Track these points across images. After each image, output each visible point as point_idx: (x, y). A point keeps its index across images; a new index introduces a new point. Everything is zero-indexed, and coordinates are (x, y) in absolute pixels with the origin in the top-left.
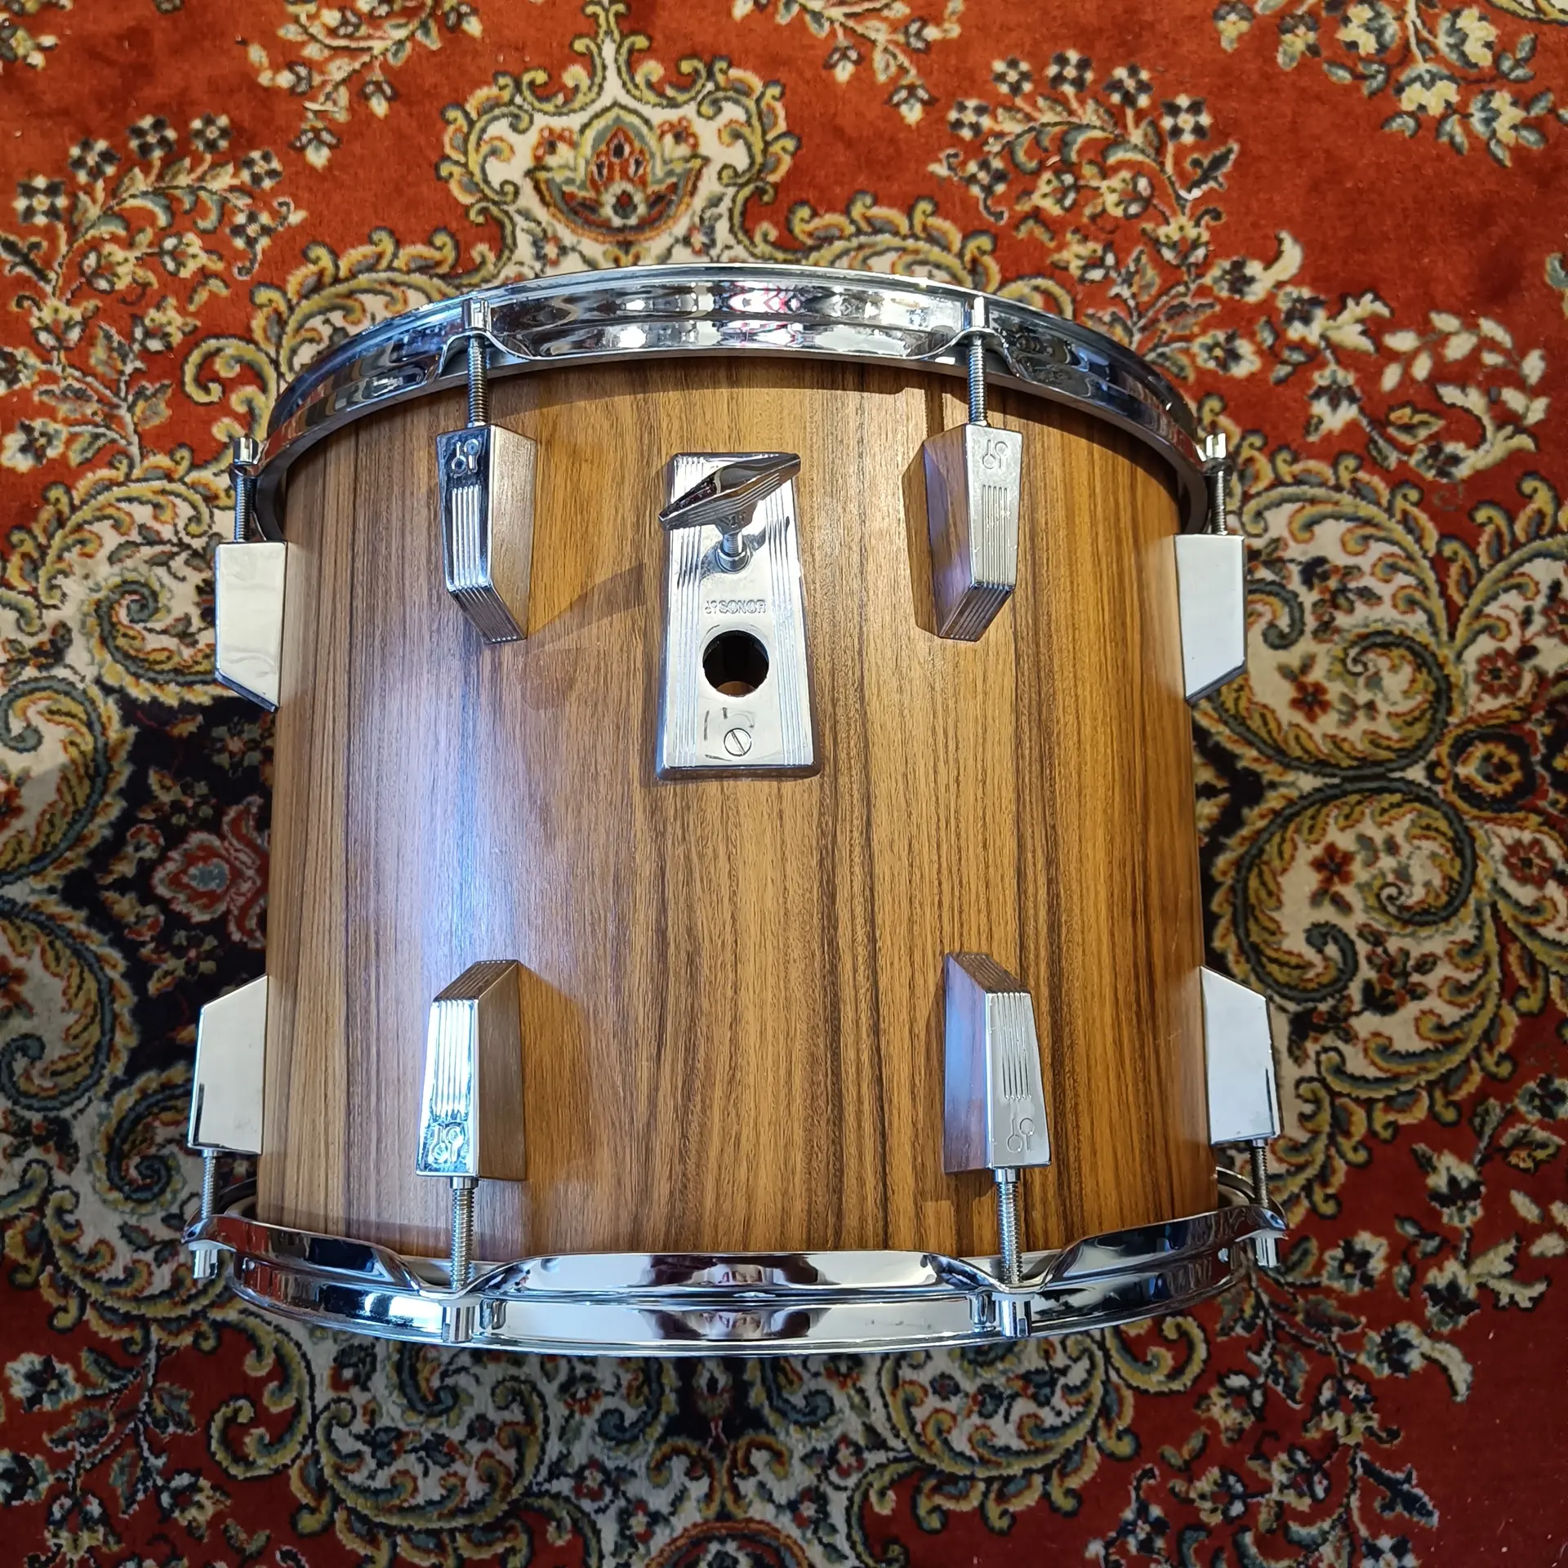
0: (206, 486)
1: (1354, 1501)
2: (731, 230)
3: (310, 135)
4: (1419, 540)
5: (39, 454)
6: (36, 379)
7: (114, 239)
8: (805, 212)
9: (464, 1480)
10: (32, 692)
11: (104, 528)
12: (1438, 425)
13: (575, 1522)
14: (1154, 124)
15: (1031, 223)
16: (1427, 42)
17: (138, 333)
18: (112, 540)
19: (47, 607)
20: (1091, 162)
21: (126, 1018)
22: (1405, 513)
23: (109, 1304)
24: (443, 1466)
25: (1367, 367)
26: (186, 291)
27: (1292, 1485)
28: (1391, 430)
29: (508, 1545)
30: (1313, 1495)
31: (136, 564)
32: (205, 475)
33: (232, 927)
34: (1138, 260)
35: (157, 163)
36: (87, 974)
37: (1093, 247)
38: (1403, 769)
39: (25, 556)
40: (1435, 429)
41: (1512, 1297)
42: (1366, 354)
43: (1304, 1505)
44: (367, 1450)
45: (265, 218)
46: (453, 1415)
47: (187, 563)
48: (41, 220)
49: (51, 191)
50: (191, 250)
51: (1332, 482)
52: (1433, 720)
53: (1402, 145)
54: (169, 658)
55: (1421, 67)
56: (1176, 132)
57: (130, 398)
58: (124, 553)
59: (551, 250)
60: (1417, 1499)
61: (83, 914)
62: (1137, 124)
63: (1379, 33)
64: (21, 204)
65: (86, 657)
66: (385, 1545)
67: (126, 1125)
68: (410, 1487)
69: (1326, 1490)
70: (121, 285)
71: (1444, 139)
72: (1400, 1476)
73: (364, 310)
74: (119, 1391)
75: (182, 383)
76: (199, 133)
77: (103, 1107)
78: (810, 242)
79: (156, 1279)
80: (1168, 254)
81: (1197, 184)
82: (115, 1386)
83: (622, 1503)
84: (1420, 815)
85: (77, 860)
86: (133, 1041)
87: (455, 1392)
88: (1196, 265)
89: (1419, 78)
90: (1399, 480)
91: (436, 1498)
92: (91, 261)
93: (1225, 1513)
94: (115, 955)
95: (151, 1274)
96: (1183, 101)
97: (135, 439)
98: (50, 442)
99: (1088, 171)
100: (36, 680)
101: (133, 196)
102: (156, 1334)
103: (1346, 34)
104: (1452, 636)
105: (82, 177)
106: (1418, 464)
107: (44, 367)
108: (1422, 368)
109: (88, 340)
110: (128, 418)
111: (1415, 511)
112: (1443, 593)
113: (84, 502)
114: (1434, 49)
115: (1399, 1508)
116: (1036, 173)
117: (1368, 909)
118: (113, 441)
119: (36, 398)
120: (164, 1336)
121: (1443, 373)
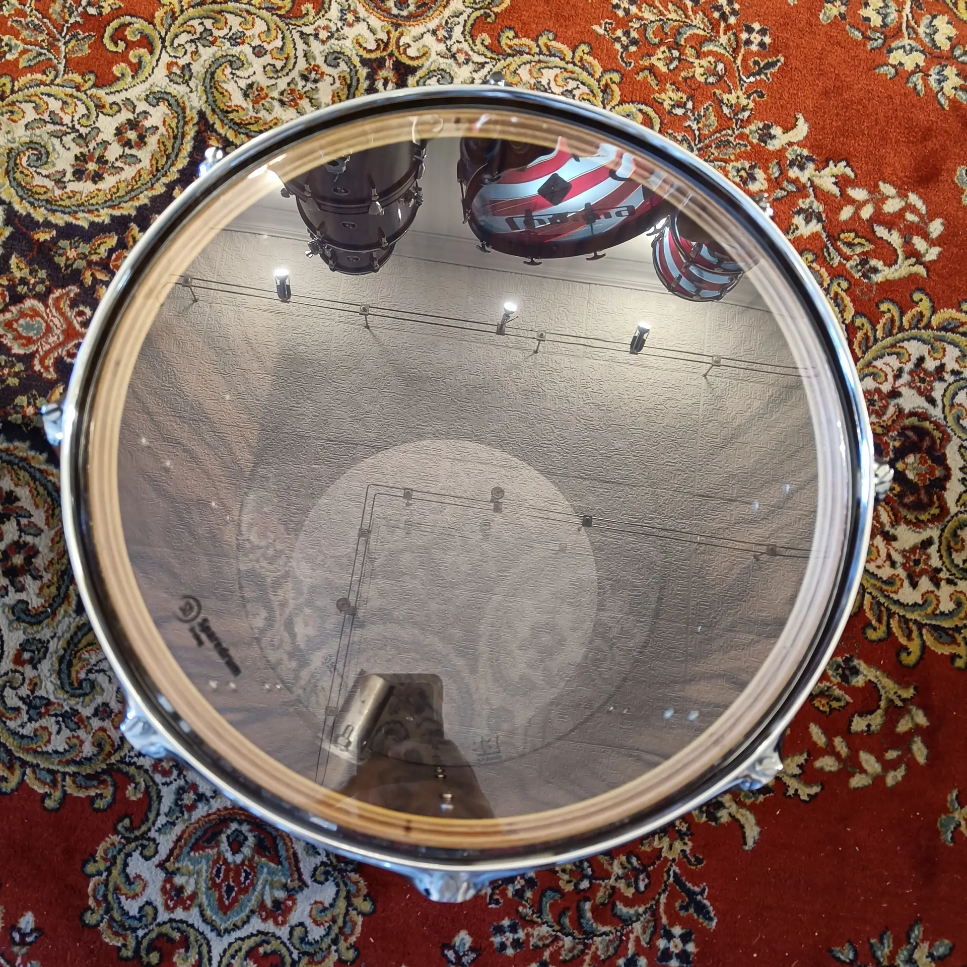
0: (99, 99)
1: (663, 899)
2: (463, 33)
4: (841, 312)
6: (13, 12)
8: (511, 34)
9: (82, 742)
11: (28, 108)
12: (869, 247)
13: (147, 787)
14: (736, 35)
15: (647, 72)
16: (913, 28)
17: (84, 2)
18: (31, 115)
20: (692, 47)
22: (836, 294)
24: (71, 730)
25: (833, 204)
27: (626, 877)
28: (839, 243)
29: (99, 792)
30: (637, 888)
31: (42, 134)
32: (101, 93)
33: (36, 362)
34: (707, 109)
37: (681, 96)
40: (866, 249)
41: (796, 790)
42: (834, 196)
43: (630, 892)
44: (24, 708)
46: (87, 699)
47: (73, 140)
53: (883, 82)
54: (45, 193)
55: (906, 41)
56: (748, 42)
57: (68, 37)
58: (36, 125)
59: (350, 17)
60: (704, 906)
62: (725, 33)
63: (885, 17)
66: (18, 772)
68: (46, 738)
69: (646, 886)
71: (911, 85)
72: (697, 889)
73: (226, 23)
75: (103, 37)
78: (509, 51)
80: (726, 110)
81: (754, 75)
83: (182, 782)
87: (93, 685)
88: (742, 121)
89: (904, 47)
90: (837, 273)
91: (61, 749)
93: (576, 885)
97: (64, 61)
98: (10, 50)
99: (689, 51)
103: (864, 12)
106: (852, 267)
107: (19, 7)
108: (867, 212)
110: (63, 48)
111: (843, 294)
113: (20, 90)
114: (916, 33)
115: (691, 910)
116: (658, 46)
118: (50, 59)
119: (9, 23)
121: (879, 218)
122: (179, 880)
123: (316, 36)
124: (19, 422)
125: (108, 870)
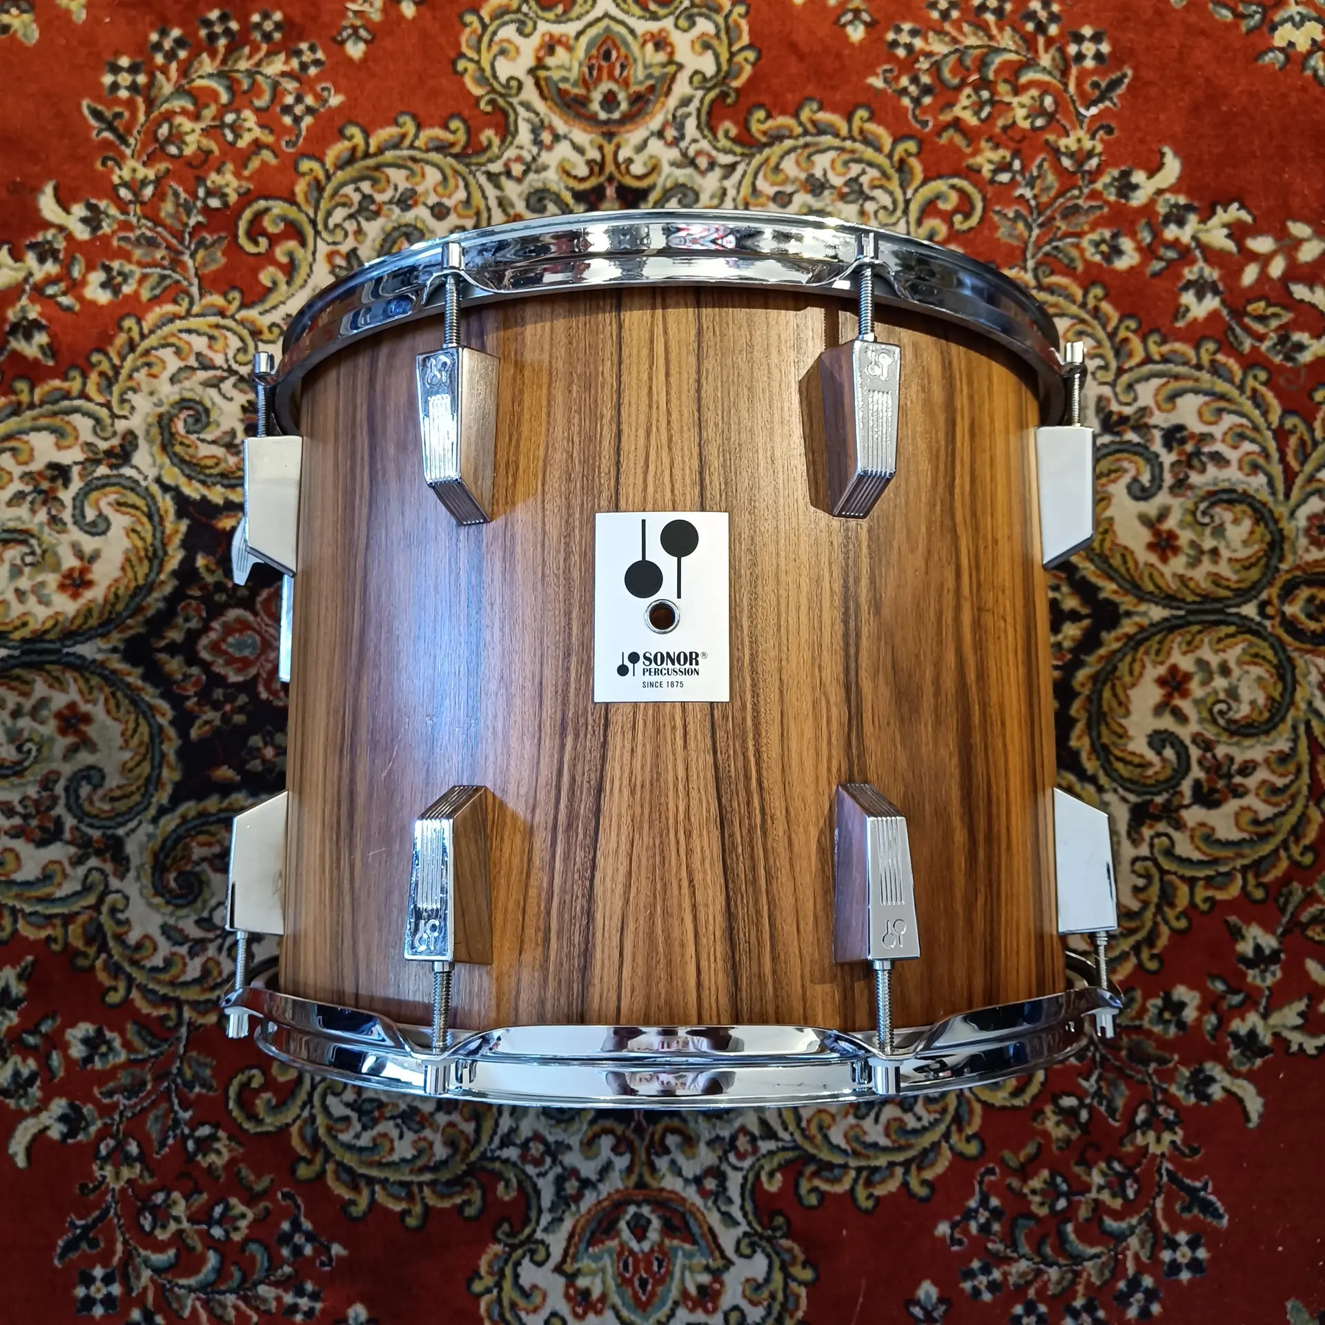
0: (253, 323)
1: (1159, 1203)
2: (699, 127)
3: (350, 31)
4: (1265, 414)
5: (116, 290)
6: (115, 227)
7: (184, 112)
8: (761, 114)
9: (431, 1145)
10: (104, 486)
11: (167, 354)
12: (1287, 317)
13: (520, 1183)
14: (1062, 50)
15: (951, 132)
17: (201, 192)
18: (173, 364)
19: (119, 417)
20: (1006, 81)
21: (172, 757)
22: (1254, 391)
23: (151, 986)
24: (416, 1132)
25: (1230, 265)
26: (243, 159)
27: (1108, 1185)
28: (1247, 320)
29: (465, 1197)
30: (1124, 1196)
31: (193, 386)
32: (252, 314)
33: (261, 688)
34: (1040, 166)
35: (222, 50)
36: (141, 721)
37: (1003, 153)
38: (1238, 606)
39: (102, 374)
40: (1284, 320)
41: (1301, 1045)
42: (1229, 254)
43: (1117, 1204)
44: (354, 1115)
45: (309, 100)
47: (235, 386)
48: (123, 94)
49: (134, 69)
50: (247, 125)
51: (1194, 361)
52: (1267, 566)
53: (1271, 75)
54: (217, 464)
55: (1293, 9)
56: (1080, 57)
57: (193, 246)
58: (183, 375)
59: (546, 137)
60: (1211, 1204)
61: (139, 671)
62: (1046, 50)
64: (108, 79)
65: (149, 460)
66: (366, 1192)
67: (169, 844)
68: (387, 1146)
69: (1137, 1193)
70: (188, 151)
71: (1309, 73)
72: (1198, 1184)
73: (388, 181)
74: (156, 1056)
75: (236, 236)
76: (258, 26)
77: (151, 828)
78: (764, 139)
79: (189, 968)
80: (1066, 162)
81: (1094, 103)
82: (153, 1052)
83: (559, 1170)
84: (1251, 645)
85: (135, 626)
86: (177, 776)
88: (1090, 172)
89: (1291, 19)
90: (1251, 362)
91: (409, 1156)
92: (164, 130)
93: (1052, 1207)
94: (164, 705)
95: (185, 965)
96: (1087, 31)
97: (196, 281)
98: (125, 280)
99: (1003, 88)
100: (108, 476)
101: (201, 77)
102: (187, 1013)
104: (1287, 496)
105: (159, 59)
106: (1269, 349)
107: (122, 217)
108: (1277, 268)
109: (159, 196)
110: (190, 263)
111: (1263, 389)
112: (1283, 459)
115: (1196, 1211)
116: (958, 89)
117: (1201, 721)
118: (178, 282)
119: (115, 243)
120: (194, 1015)
121: (1295, 273)
122: (582, 1282)
123: (508, 174)
124: (260, 768)
125: (499, 1285)
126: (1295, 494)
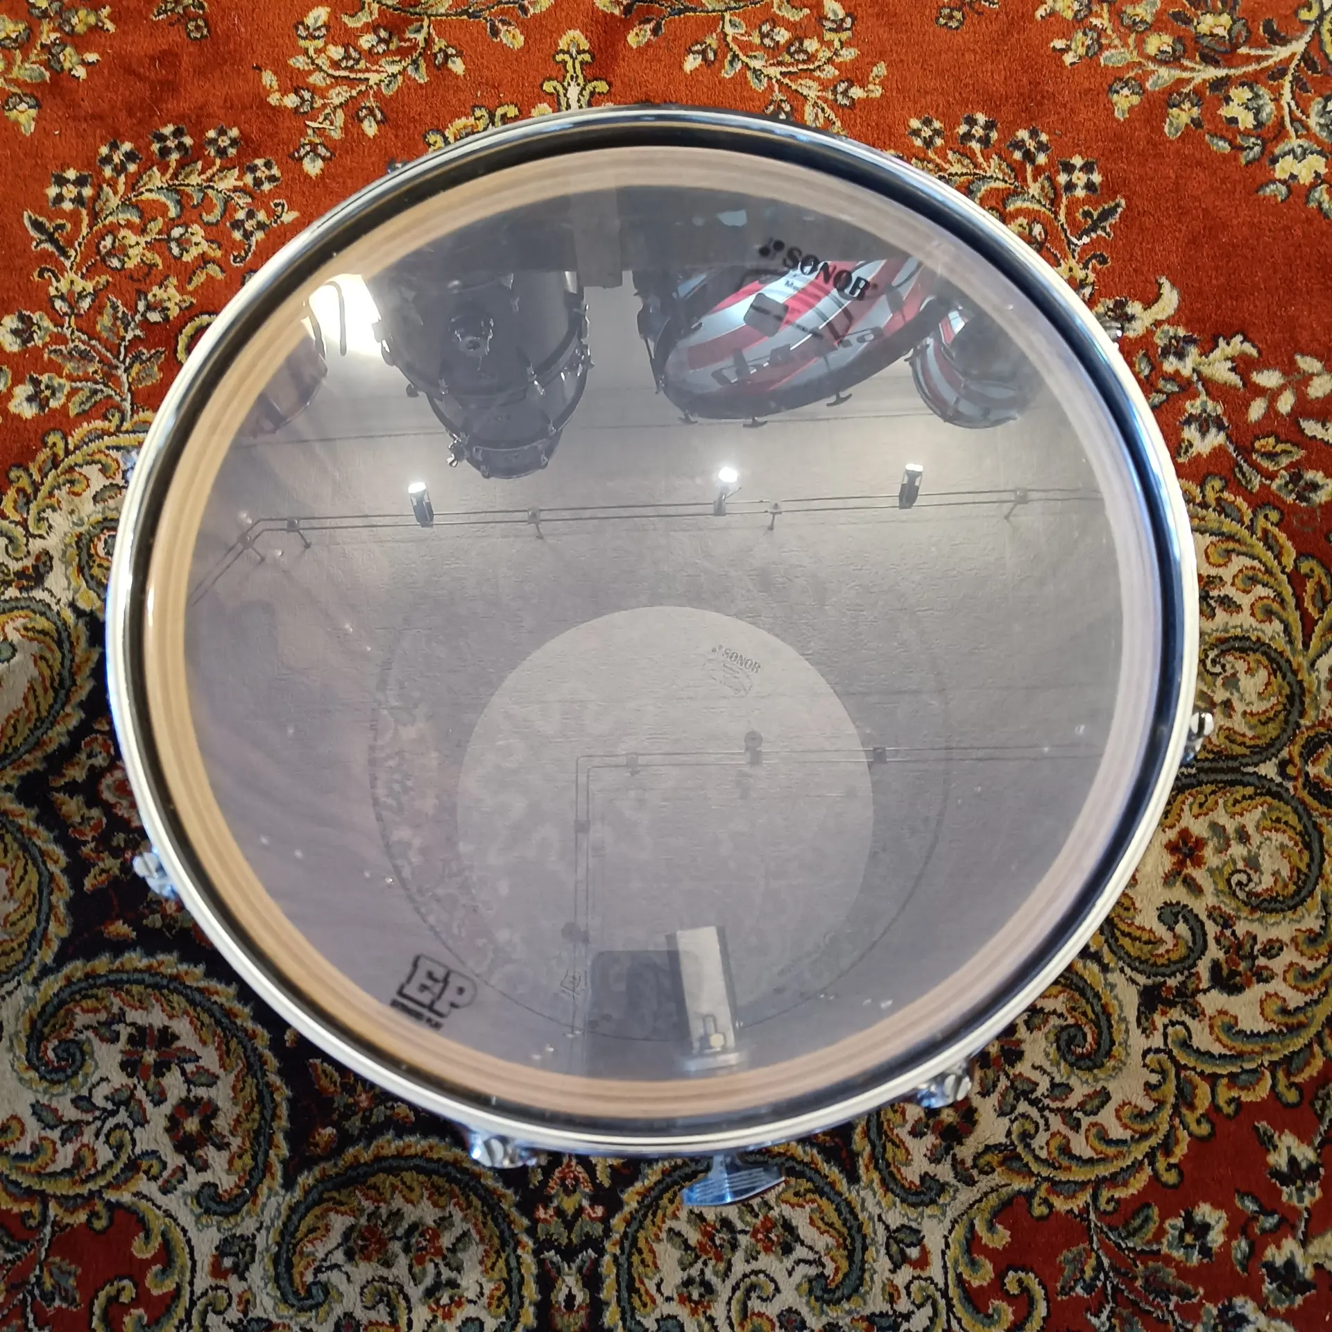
3: (308, 148)
4: (1278, 557)
5: (43, 404)
6: (48, 339)
7: (129, 225)
10: (11, 610)
11: (93, 472)
12: (1299, 454)
14: (1051, 179)
16: (1300, 121)
17: (141, 306)
18: (98, 482)
19: (34, 536)
20: (992, 208)
21: (62, 910)
22: (1265, 532)
23: (13, 1177)
25: (1235, 400)
26: (187, 274)
28: (1255, 456)
35: (173, 164)
36: (30, 867)
38: (1256, 765)
39: (20, 490)
40: (1296, 458)
42: (1235, 388)
45: (261, 216)
46: (322, 1311)
48: (67, 206)
49: (81, 182)
50: (195, 239)
51: (1199, 500)
52: (1286, 721)
53: (1272, 206)
55: (1294, 142)
56: (1070, 186)
57: (128, 360)
58: (108, 494)
61: (33, 812)
62: (1035, 180)
63: (1257, 112)
64: (52, 191)
65: (65, 583)
67: (49, 1009)
70: (130, 265)
71: (1313, 205)
74: (13, 1262)
75: (176, 351)
76: (213, 142)
77: (31, 991)
79: (60, 1157)
81: (1087, 232)
82: (9, 1257)
84: (1271, 808)
85: (34, 762)
86: (65, 932)
87: (326, 1288)
89: (1292, 151)
90: (1261, 501)
92: (108, 241)
94: (58, 851)
95: (55, 1151)
96: (1078, 161)
97: (128, 397)
98: (53, 394)
100: (17, 599)
101: (150, 191)
102: (53, 1210)
103: (1226, 112)
104: (1306, 645)
105: (108, 172)
106: (1280, 488)
107: (55, 330)
108: (1286, 403)
109: (97, 309)
111: (1276, 530)
112: (1299, 605)
113: (77, 448)
114: (1307, 128)
117: (1218, 892)
118: (110, 397)
119: (46, 356)
120: (60, 1212)
121: (1304, 408)
124: (158, 924)
126: (1315, 642)
